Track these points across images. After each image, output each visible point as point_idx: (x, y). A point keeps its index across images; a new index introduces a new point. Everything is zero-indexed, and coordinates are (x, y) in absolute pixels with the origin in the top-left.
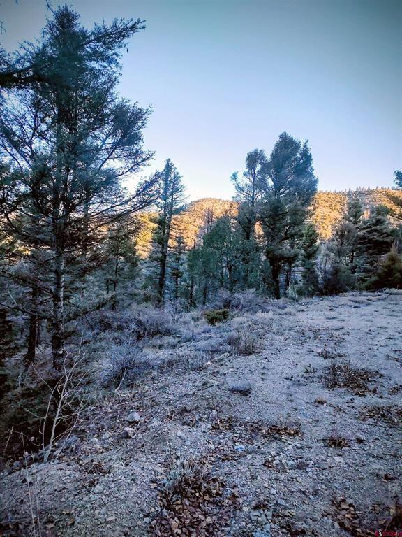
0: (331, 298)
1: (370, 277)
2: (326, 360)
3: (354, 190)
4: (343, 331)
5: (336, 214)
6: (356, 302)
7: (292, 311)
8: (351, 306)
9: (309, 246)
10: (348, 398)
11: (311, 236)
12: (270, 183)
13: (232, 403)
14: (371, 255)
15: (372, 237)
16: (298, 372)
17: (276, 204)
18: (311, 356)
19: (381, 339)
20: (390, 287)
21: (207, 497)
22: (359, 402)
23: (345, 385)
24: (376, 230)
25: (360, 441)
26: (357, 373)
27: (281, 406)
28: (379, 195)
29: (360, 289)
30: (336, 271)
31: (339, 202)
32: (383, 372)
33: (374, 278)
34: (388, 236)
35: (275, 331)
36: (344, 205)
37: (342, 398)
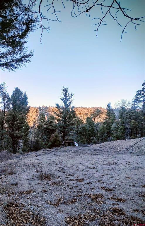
0: (36, 152)
1: (49, 143)
2: (38, 173)
3: (41, 107)
4: (42, 164)
5: (34, 116)
6: (45, 153)
7: (23, 158)
8: (43, 155)
9: (26, 131)
10: (46, 181)
11: (26, 127)
12: (11, 106)
13: (13, 188)
14: (49, 134)
15: (49, 128)
16: (30, 177)
17: (15, 116)
18: (33, 172)
19: (54, 165)
20: (56, 147)
21: (16, 206)
22: (49, 182)
23: (44, 179)
24: (50, 125)
25: (50, 190)
26: (48, 175)
27: (28, 186)
28: (50, 109)
29: (45, 148)
30: (37, 141)
31: (36, 111)
32: (55, 174)
33: (50, 144)
34: (54, 127)
35: (18, 165)
36: (37, 113)
37: (44, 182)
